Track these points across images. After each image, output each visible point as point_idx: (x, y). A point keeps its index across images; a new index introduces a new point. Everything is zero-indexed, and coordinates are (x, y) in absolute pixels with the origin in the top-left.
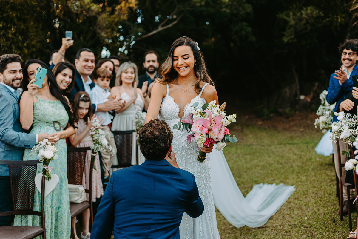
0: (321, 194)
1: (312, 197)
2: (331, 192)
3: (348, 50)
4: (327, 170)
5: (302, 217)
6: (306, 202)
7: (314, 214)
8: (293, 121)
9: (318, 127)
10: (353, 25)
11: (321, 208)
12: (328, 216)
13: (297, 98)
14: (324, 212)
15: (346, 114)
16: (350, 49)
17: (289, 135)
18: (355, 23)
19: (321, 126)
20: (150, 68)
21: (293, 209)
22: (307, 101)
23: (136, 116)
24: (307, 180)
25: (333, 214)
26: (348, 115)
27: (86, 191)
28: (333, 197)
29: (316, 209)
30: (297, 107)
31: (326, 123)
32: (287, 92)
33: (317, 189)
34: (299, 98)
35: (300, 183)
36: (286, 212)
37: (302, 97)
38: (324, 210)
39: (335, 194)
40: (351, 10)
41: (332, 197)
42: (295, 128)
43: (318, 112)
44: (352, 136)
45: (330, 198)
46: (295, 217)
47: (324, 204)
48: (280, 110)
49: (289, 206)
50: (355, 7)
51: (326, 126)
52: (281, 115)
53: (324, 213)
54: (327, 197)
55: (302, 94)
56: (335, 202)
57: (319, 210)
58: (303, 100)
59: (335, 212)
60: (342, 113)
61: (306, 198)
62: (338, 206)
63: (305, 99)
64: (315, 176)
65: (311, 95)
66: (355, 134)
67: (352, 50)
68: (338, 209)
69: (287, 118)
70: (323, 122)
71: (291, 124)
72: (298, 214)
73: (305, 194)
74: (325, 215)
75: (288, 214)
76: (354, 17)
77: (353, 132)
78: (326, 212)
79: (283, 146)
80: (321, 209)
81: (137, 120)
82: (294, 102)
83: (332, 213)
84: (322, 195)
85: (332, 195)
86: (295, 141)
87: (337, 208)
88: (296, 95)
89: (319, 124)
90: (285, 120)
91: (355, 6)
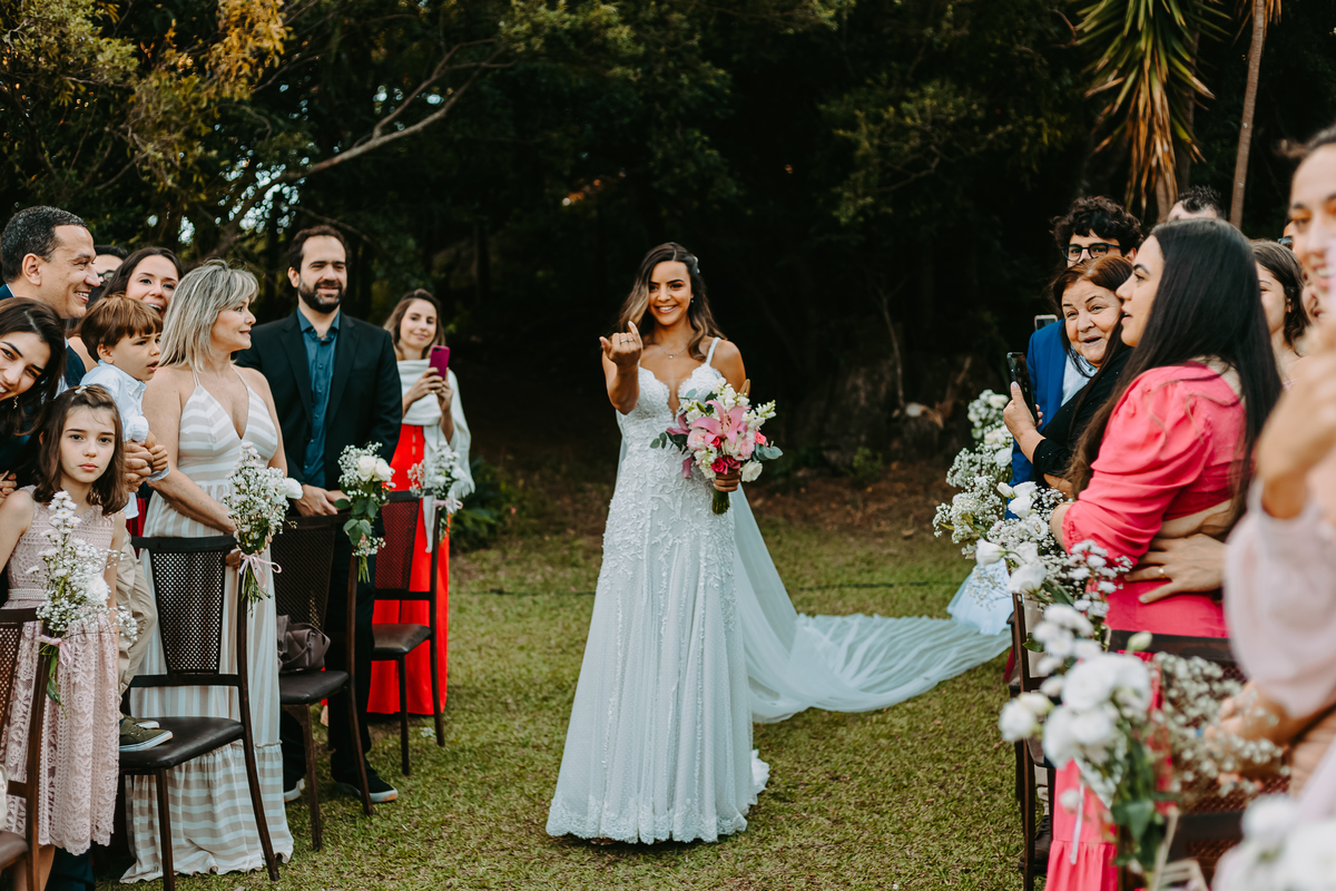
0: (958, 787)
1: (924, 797)
2: (998, 780)
3: (1086, 235)
4: (988, 688)
5: (882, 880)
6: (901, 820)
7: (927, 867)
8: (878, 497)
9: (948, 533)
10: (1098, 149)
11: (957, 843)
12: (979, 876)
13: (896, 413)
14: (965, 860)
15: (1043, 490)
16: (1091, 232)
17: (861, 553)
18: (1106, 142)
19: (959, 531)
20: (322, 291)
21: (849, 850)
22: (933, 424)
23: (240, 480)
24: (913, 729)
25: (999, 868)
26: (1048, 493)
27: (14, 788)
28: (1005, 800)
29: (935, 848)
30: (896, 445)
31: (976, 521)
32: (859, 388)
33: (945, 766)
34: (903, 411)
35: (883, 741)
36: (823, 859)
37: (914, 410)
38: (966, 853)
39: (1010, 786)
40: (1090, 93)
41: (1001, 801)
42: (885, 526)
43: (954, 473)
44: (1056, 582)
45: (994, 801)
46: (853, 882)
47: (969, 829)
48: (833, 456)
49: (836, 837)
50: (1106, 82)
51: (975, 529)
52: (835, 473)
53: (967, 865)
54: (979, 800)
55: (910, 399)
56: (1009, 820)
57: (947, 852)
58: (915, 419)
59: (1006, 861)
60: (1028, 487)
61: (903, 802)
62: (1021, 836)
63: (924, 414)
64: (944, 715)
65: (948, 404)
66: (1064, 576)
67: (1100, 234)
68: (1017, 849)
69: (859, 485)
70: (964, 516)
71: (872, 508)
72: (867, 867)
73: (899, 788)
74: (967, 871)
75: (829, 869)
76: (1100, 119)
77: (1059, 567)
78: (974, 858)
79: (834, 593)
80: (956, 847)
81: (243, 498)
82: (885, 430)
83: (994, 864)
84: (965, 792)
85: (1000, 792)
86: (878, 577)
87: (1013, 846)
88: (892, 402)
89: (949, 523)
90: (848, 495)
91: (1103, 80)
